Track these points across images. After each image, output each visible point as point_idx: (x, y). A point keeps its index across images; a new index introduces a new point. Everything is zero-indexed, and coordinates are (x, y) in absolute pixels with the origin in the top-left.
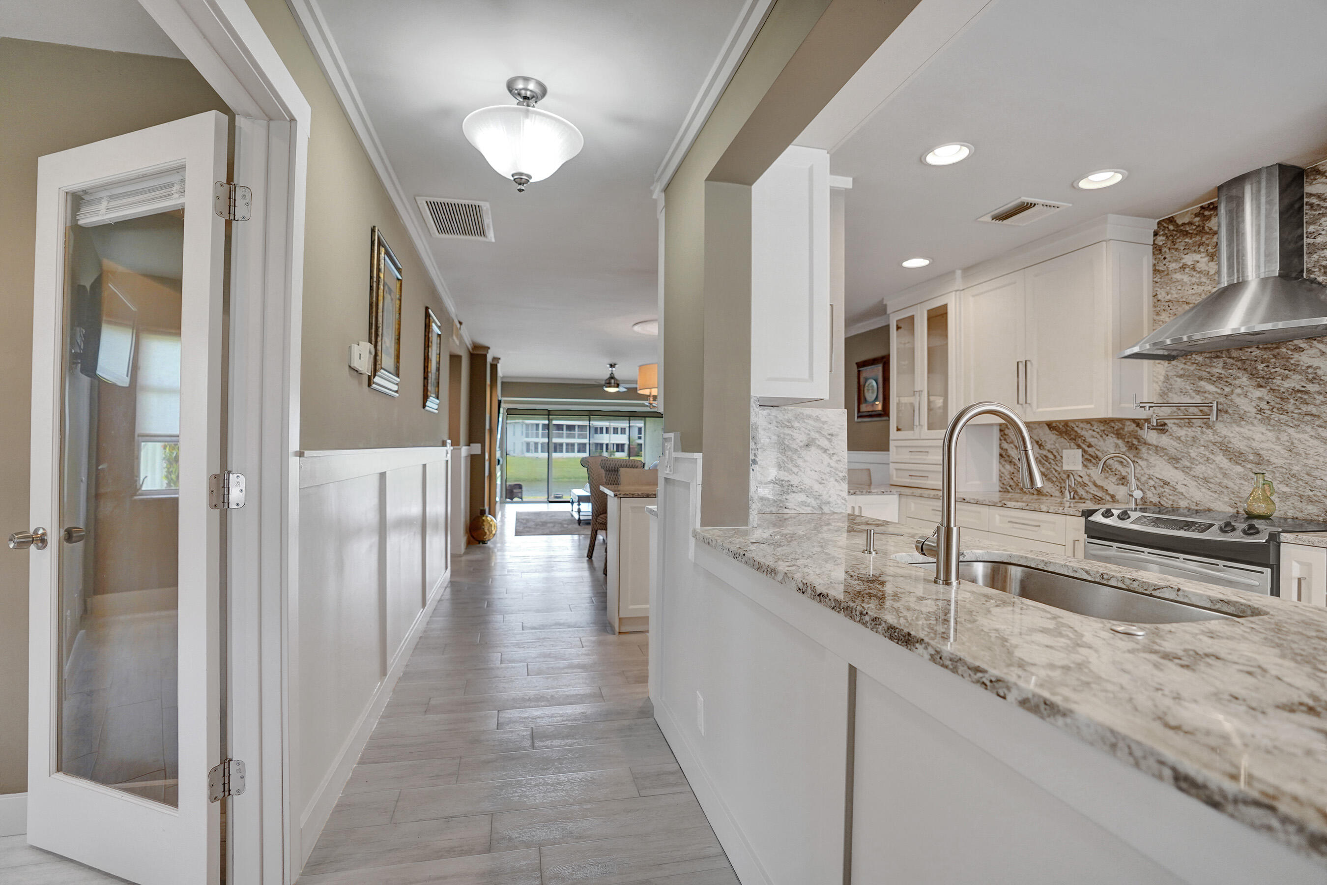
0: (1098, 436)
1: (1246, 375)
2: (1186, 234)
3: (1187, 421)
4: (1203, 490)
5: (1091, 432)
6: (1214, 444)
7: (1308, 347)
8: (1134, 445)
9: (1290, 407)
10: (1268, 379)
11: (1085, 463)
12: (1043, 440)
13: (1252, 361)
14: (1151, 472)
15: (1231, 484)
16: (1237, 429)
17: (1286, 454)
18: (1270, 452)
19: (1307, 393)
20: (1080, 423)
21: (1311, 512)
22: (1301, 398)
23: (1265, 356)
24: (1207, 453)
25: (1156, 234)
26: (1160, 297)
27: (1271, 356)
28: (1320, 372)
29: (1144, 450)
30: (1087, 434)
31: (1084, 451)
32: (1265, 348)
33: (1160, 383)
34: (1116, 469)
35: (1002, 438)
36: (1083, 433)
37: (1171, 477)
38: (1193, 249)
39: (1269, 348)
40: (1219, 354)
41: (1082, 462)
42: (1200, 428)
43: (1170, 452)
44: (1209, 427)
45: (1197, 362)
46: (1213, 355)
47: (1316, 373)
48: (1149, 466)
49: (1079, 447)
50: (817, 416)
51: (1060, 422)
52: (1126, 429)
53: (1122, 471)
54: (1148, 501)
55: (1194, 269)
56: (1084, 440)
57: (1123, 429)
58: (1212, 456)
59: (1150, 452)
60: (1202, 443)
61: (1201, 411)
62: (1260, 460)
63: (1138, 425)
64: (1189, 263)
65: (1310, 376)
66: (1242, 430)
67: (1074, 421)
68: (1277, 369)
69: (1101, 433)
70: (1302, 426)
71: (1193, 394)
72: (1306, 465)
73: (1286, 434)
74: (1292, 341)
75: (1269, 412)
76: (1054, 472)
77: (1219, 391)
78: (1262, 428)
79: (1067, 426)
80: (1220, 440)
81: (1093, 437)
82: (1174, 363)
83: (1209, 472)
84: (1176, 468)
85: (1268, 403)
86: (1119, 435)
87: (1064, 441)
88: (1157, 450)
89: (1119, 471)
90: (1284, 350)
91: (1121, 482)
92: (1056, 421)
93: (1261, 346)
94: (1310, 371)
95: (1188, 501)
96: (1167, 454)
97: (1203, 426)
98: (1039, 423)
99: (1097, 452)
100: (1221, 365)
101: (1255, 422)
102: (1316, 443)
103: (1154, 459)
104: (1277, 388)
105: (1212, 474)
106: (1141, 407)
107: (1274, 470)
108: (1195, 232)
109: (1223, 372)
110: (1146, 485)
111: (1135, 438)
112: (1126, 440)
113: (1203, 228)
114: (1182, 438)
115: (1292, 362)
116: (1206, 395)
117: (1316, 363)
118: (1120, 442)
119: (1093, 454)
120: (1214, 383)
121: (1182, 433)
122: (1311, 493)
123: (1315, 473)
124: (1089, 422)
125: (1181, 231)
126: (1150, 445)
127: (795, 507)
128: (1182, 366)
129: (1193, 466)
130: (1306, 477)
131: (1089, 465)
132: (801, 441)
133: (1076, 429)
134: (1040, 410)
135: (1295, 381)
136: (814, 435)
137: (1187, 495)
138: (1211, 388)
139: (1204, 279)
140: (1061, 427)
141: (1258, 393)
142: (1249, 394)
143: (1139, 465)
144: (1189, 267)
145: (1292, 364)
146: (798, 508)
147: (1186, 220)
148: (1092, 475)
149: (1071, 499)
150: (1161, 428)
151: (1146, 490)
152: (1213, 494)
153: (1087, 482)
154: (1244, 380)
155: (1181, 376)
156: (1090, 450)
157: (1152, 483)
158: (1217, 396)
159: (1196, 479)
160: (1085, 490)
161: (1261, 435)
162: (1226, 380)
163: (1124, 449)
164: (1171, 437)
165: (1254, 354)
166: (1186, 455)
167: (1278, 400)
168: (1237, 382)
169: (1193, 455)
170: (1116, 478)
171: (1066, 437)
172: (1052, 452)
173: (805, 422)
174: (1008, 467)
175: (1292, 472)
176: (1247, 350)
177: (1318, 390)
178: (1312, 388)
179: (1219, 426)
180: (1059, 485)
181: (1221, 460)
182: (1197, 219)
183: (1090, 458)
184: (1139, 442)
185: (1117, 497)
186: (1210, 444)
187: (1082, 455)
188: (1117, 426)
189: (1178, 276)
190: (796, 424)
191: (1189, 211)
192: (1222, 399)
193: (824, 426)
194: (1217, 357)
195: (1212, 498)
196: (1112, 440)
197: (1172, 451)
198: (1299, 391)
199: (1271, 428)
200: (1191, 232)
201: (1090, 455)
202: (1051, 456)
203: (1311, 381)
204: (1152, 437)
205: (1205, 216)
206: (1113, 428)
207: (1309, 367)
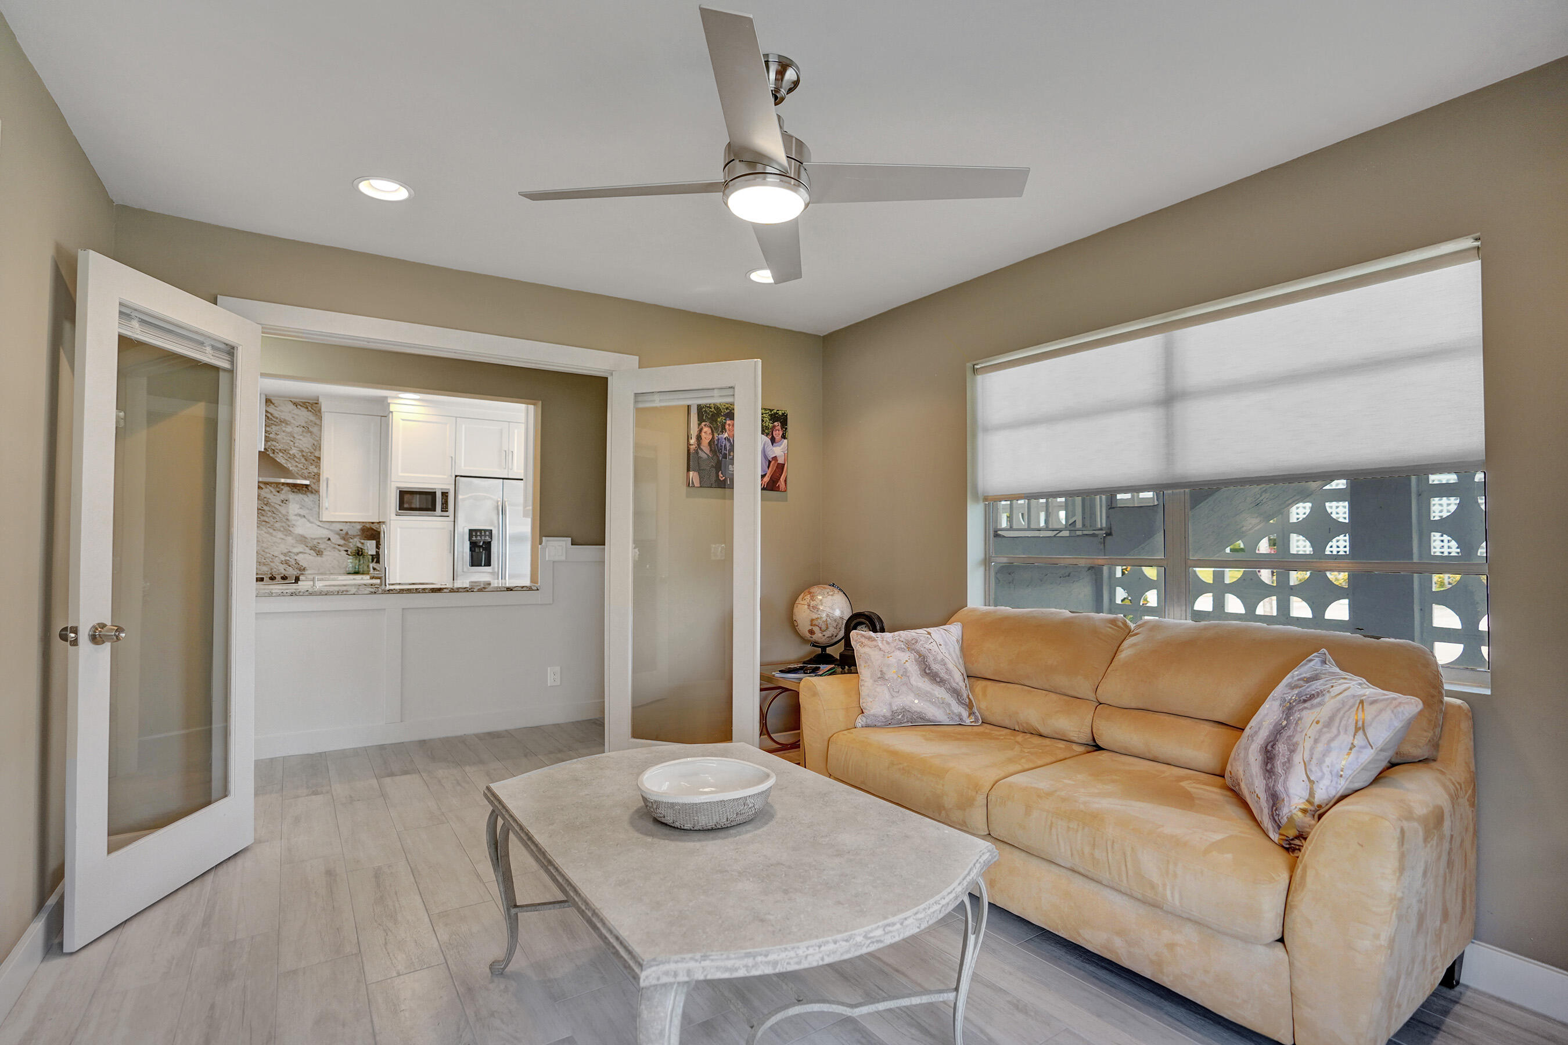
28: (270, 501)
65: (265, 502)
72: (262, 547)
94: (265, 499)
102: (267, 535)
117: (269, 496)
123: (267, 551)
178: (266, 508)
203: (266, 505)
207: (265, 498)
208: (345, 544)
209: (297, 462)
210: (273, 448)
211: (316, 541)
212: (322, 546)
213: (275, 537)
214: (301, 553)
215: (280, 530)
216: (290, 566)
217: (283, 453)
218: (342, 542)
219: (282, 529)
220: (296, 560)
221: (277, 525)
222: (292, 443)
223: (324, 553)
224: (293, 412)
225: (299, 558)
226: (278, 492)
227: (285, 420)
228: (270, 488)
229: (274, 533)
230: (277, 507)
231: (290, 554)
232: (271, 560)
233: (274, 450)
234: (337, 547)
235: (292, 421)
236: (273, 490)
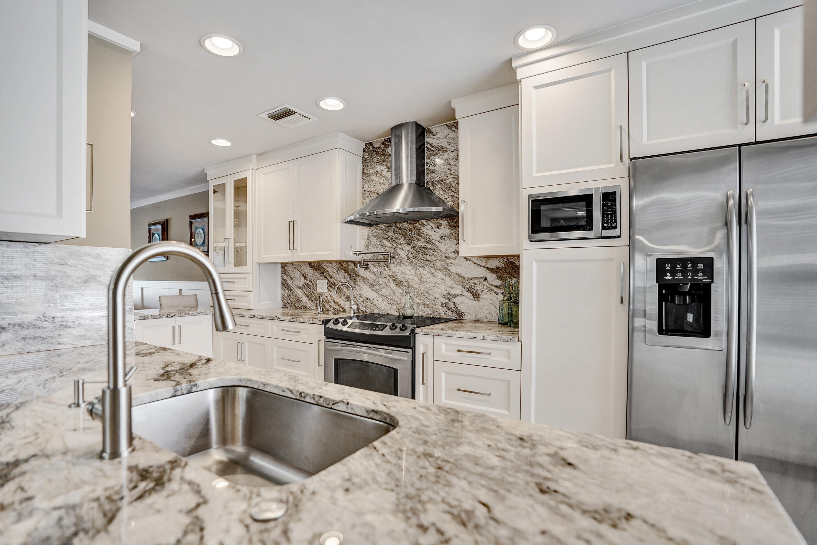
1: (403, 238)
2: (378, 154)
3: (378, 263)
4: (385, 303)
5: (331, 268)
6: (390, 276)
7: (427, 224)
8: (354, 277)
9: (420, 256)
10: (411, 240)
11: (329, 288)
12: (306, 274)
13: (405, 230)
14: (361, 293)
15: (397, 299)
16: (399, 268)
17: (419, 281)
18: (413, 281)
19: (426, 249)
20: (326, 263)
21: (428, 313)
22: (424, 251)
23: (410, 228)
24: (386, 281)
25: (364, 151)
26: (365, 188)
27: (413, 228)
28: (431, 238)
29: (358, 279)
30: (329, 270)
31: (328, 281)
32: (411, 223)
33: (365, 240)
34: (344, 292)
35: (283, 272)
36: (328, 269)
37: (371, 296)
38: (381, 163)
39: (412, 223)
40: (392, 225)
41: (327, 288)
42: (383, 267)
43: (370, 281)
44: (387, 266)
45: (382, 228)
46: (389, 225)
47: (430, 238)
48: (361, 290)
49: (326, 278)
50: (97, 254)
51: (315, 262)
52: (349, 268)
53: (348, 293)
54: (360, 310)
55: (381, 174)
56: (328, 274)
57: (348, 267)
58: (389, 283)
59: (361, 281)
60: (385, 276)
61: (384, 257)
62: (409, 286)
63: (355, 265)
64: (379, 171)
65: (428, 240)
66: (401, 268)
67: (323, 261)
68: (415, 235)
69: (337, 270)
70: (425, 267)
71: (380, 247)
72: (426, 288)
73: (419, 271)
74: (421, 220)
75: (412, 259)
76: (312, 294)
77: (392, 246)
78: (409, 268)
79: (320, 265)
80: (392, 274)
81: (333, 272)
82: (372, 228)
83: (387, 292)
84: (373, 290)
85: (412, 253)
86: (346, 271)
87: (317, 274)
88: (364, 280)
89: (346, 293)
90: (418, 225)
91: (347, 300)
92: (313, 262)
93: (409, 222)
94: (428, 237)
95: (379, 310)
96: (369, 282)
97: (385, 266)
98: (304, 262)
99: (335, 281)
100: (392, 231)
101: (407, 264)
102: (430, 275)
103: (363, 285)
104: (415, 245)
105: (389, 294)
106: (355, 254)
107: (414, 290)
108: (382, 153)
109: (393, 235)
110: (359, 301)
111: (354, 273)
112: (349, 274)
113: (385, 152)
114: (376, 273)
115: (421, 232)
116: (386, 248)
117: (430, 233)
118: (346, 275)
119: (333, 282)
120: (389, 241)
121: (375, 269)
122: (428, 303)
123: (430, 292)
124: (330, 262)
125: (376, 151)
126: (361, 277)
127: (72, 342)
128: (375, 230)
129: (381, 289)
130: (426, 294)
131: (331, 289)
132: (78, 278)
133: (324, 267)
134: (302, 254)
135: (421, 243)
136: (93, 272)
137: (378, 306)
138: (388, 244)
139: (385, 181)
140: (316, 265)
141: (408, 248)
142: (404, 248)
143: (356, 289)
144: (379, 173)
145: (421, 233)
146: (75, 343)
147: (378, 146)
148: (333, 295)
149: (321, 311)
150: (366, 266)
151: (359, 304)
152: (389, 305)
153: (330, 300)
154: (402, 240)
155: (374, 236)
156: (331, 280)
157: (362, 299)
158: (391, 249)
159: (382, 297)
160: (329, 305)
161: (409, 271)
162: (394, 240)
163: (348, 279)
164: (370, 272)
165: (406, 226)
166: (378, 283)
167: (416, 252)
168: (399, 241)
169: (381, 283)
170: (344, 297)
171: (318, 272)
172: (311, 281)
173: (82, 259)
174: (287, 291)
175: (421, 292)
176: (403, 223)
177: (430, 247)
178: (429, 246)
179: (392, 266)
180: (315, 302)
181: (392, 285)
182: (383, 146)
183: (331, 285)
184: (355, 275)
185: (345, 309)
186: (388, 276)
187: (327, 283)
188: (345, 265)
189: (374, 177)
190: (71, 262)
191: (378, 141)
192: (393, 251)
193: (105, 264)
194: (391, 226)
195: (389, 307)
196: (342, 274)
197: (371, 281)
198: (424, 248)
199: (413, 268)
200: (380, 153)
201: (331, 283)
202: (311, 284)
203: (428, 242)
204: (361, 272)
205: (386, 145)
206: (343, 266)
207: (427, 235)
208: (502, 285)
209: (453, 191)
210: (433, 180)
211: (473, 281)
212: (479, 288)
213: (436, 277)
214: (459, 295)
215: (440, 270)
216: (449, 310)
217: (441, 184)
218: (499, 283)
219: (442, 269)
220: (454, 303)
221: (438, 264)
222: (449, 171)
223: (481, 296)
224: (448, 136)
225: (458, 300)
226: (438, 227)
227: (442, 147)
228: (431, 224)
229: (436, 273)
230: (437, 243)
231: (449, 296)
232: (433, 301)
233: (433, 182)
234: (494, 288)
235: (448, 147)
236: (433, 226)
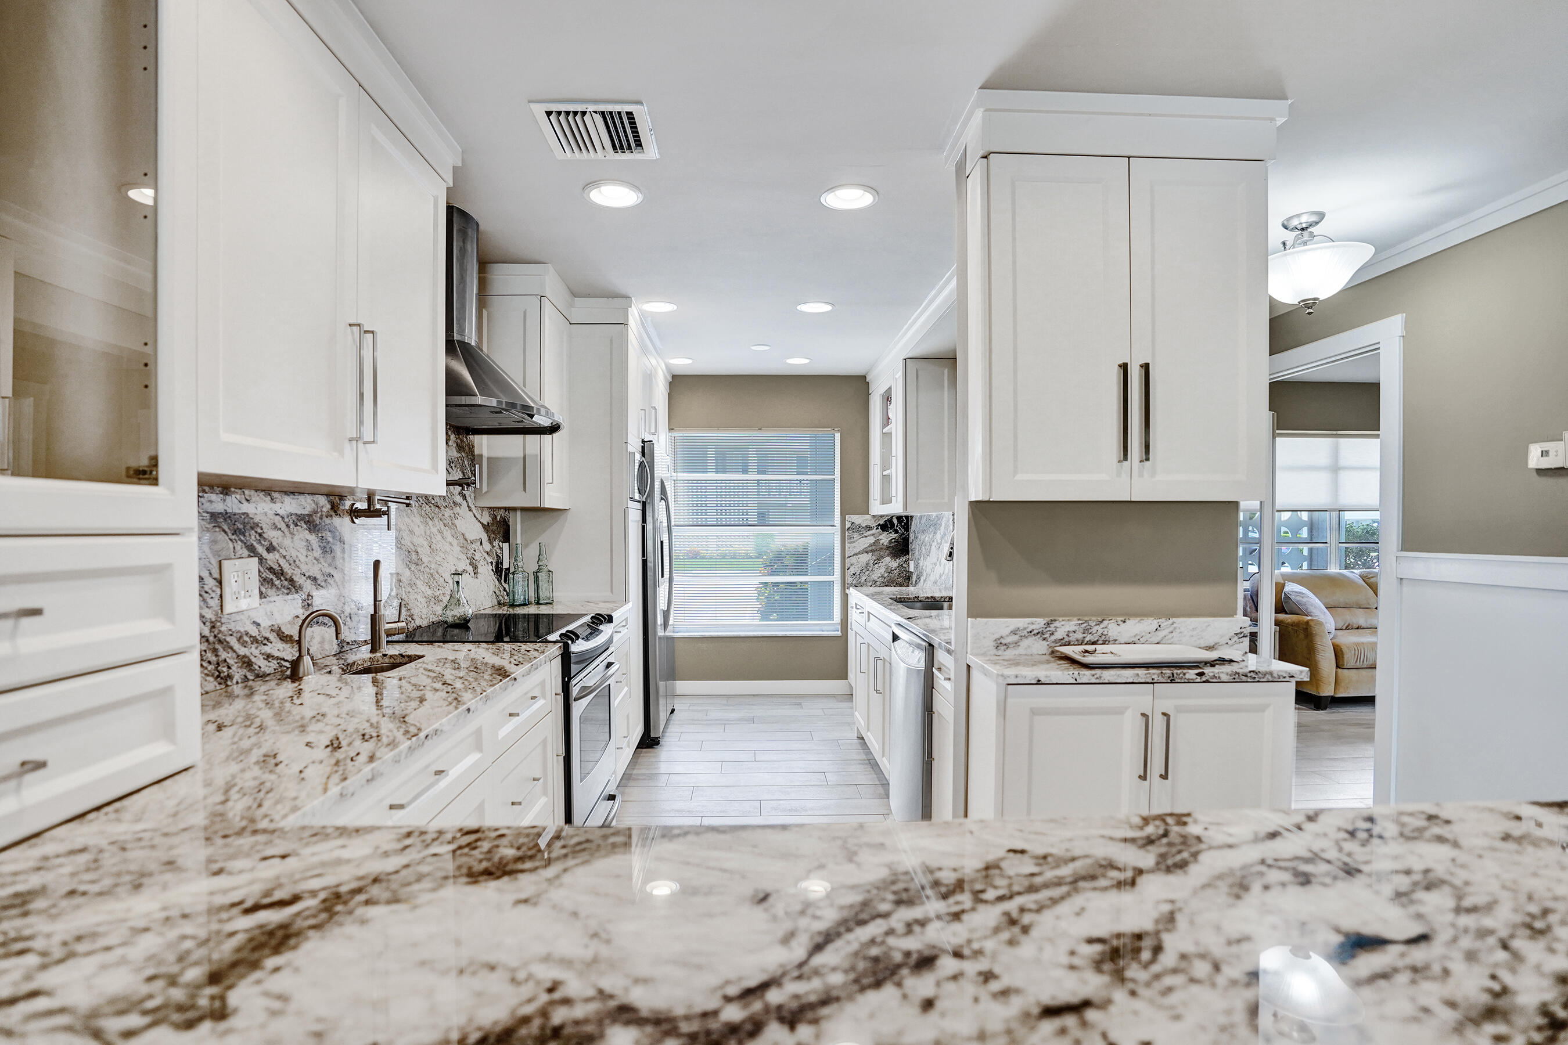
0: (283, 526)
5: (272, 515)
11: (263, 589)
20: (253, 492)
30: (266, 521)
31: (261, 560)
36: (258, 517)
41: (258, 589)
49: (252, 551)
52: (320, 514)
53: (315, 596)
56: (260, 535)
57: (317, 512)
59: (346, 556)
63: (334, 507)
66: (408, 519)
69: (288, 520)
73: (429, 527)
78: (418, 520)
79: (231, 498)
81: (275, 527)
86: (312, 525)
87: (220, 539)
89: (312, 597)
99: (282, 562)
101: (415, 511)
103: (349, 568)
111: (330, 531)
112: (320, 535)
118: (313, 538)
119: (276, 567)
124: (268, 491)
126: (344, 543)
131: (271, 592)
133: (246, 506)
143: (334, 581)
148: (274, 614)
153: (267, 635)
156: (271, 558)
160: (265, 653)
163: (318, 552)
171: (226, 527)
183: (271, 576)
184: (334, 538)
187: (258, 571)
199: (422, 520)
201: (271, 569)
208: (490, 550)
211: (473, 546)
213: (445, 539)
215: (448, 526)
218: (489, 547)
219: (450, 523)
229: (445, 532)
234: (486, 556)
